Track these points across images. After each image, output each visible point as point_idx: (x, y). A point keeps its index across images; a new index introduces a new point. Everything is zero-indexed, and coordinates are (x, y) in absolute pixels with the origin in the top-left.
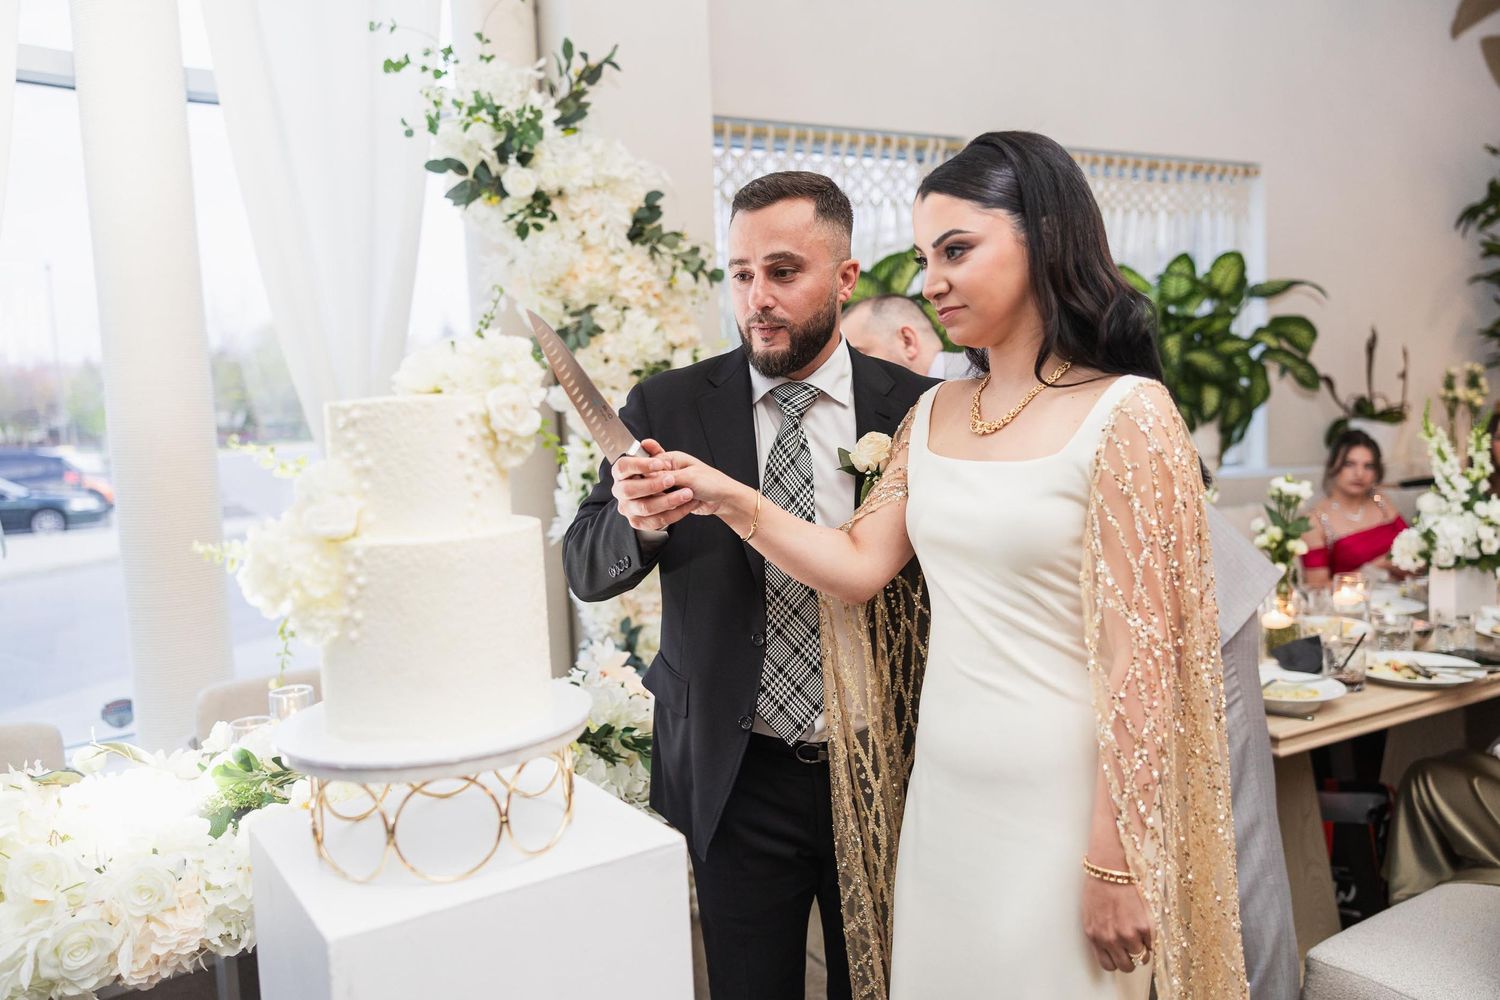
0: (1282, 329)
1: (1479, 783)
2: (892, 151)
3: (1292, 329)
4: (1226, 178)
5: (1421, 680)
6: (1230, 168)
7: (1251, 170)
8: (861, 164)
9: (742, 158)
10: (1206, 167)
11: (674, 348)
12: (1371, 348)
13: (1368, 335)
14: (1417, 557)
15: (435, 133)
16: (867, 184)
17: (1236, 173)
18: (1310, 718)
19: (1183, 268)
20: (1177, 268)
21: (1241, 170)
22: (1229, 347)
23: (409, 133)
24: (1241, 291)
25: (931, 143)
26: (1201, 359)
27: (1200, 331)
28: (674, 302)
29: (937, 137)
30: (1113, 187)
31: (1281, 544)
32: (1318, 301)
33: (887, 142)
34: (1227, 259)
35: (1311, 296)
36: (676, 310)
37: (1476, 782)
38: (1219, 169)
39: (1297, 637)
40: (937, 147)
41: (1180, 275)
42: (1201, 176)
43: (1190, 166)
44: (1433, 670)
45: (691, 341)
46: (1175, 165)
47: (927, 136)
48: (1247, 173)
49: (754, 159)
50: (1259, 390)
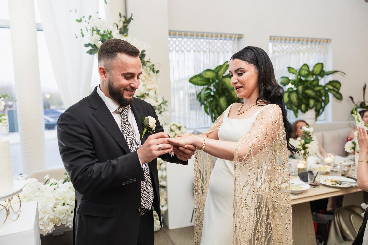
0: (332, 84)
1: (353, 217)
2: (223, 38)
3: (335, 84)
4: (321, 43)
5: (338, 185)
6: (322, 40)
7: (329, 41)
8: (214, 42)
9: (181, 41)
10: (315, 40)
11: (150, 90)
12: (364, 89)
13: (363, 85)
14: (351, 149)
15: (83, 37)
16: (216, 47)
17: (324, 41)
18: (297, 195)
19: (305, 68)
20: (304, 68)
21: (325, 41)
22: (317, 89)
23: (76, 37)
24: (322, 73)
25: (234, 36)
26: (309, 92)
27: (310, 84)
28: (150, 78)
29: (235, 34)
30: (287, 46)
31: (304, 145)
32: (343, 76)
33: (221, 36)
34: (319, 65)
35: (342, 75)
36: (150, 80)
37: (352, 216)
38: (319, 41)
39: (306, 171)
40: (235, 37)
41: (305, 70)
42: (314, 43)
43: (310, 40)
44: (343, 183)
45: (154, 88)
46: (305, 40)
47: (233, 34)
48: (327, 41)
49: (184, 41)
50: (327, 101)
